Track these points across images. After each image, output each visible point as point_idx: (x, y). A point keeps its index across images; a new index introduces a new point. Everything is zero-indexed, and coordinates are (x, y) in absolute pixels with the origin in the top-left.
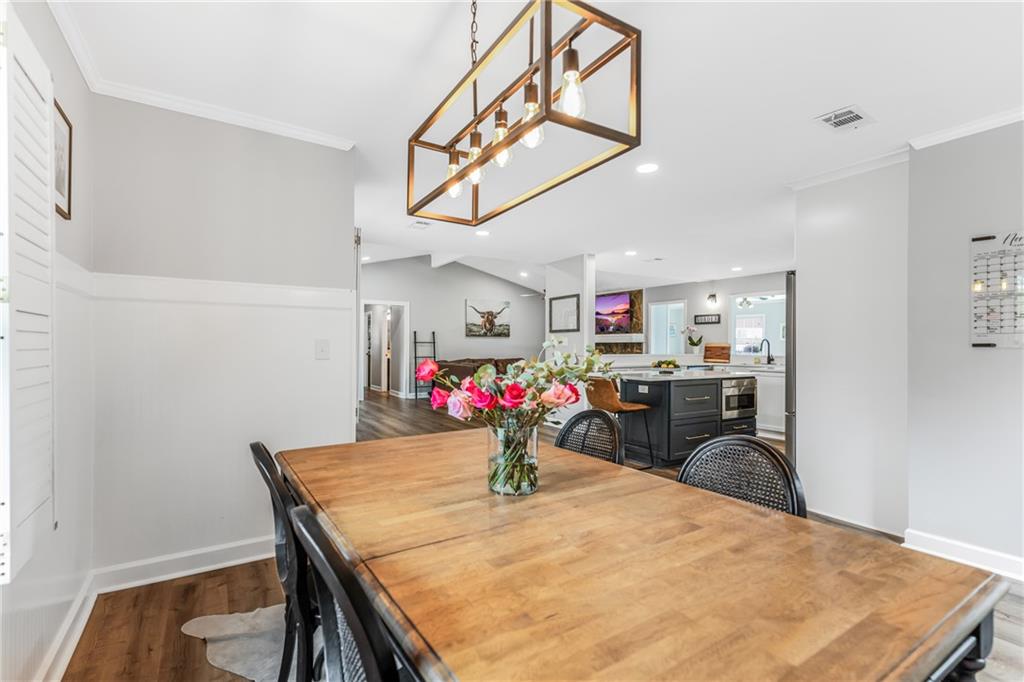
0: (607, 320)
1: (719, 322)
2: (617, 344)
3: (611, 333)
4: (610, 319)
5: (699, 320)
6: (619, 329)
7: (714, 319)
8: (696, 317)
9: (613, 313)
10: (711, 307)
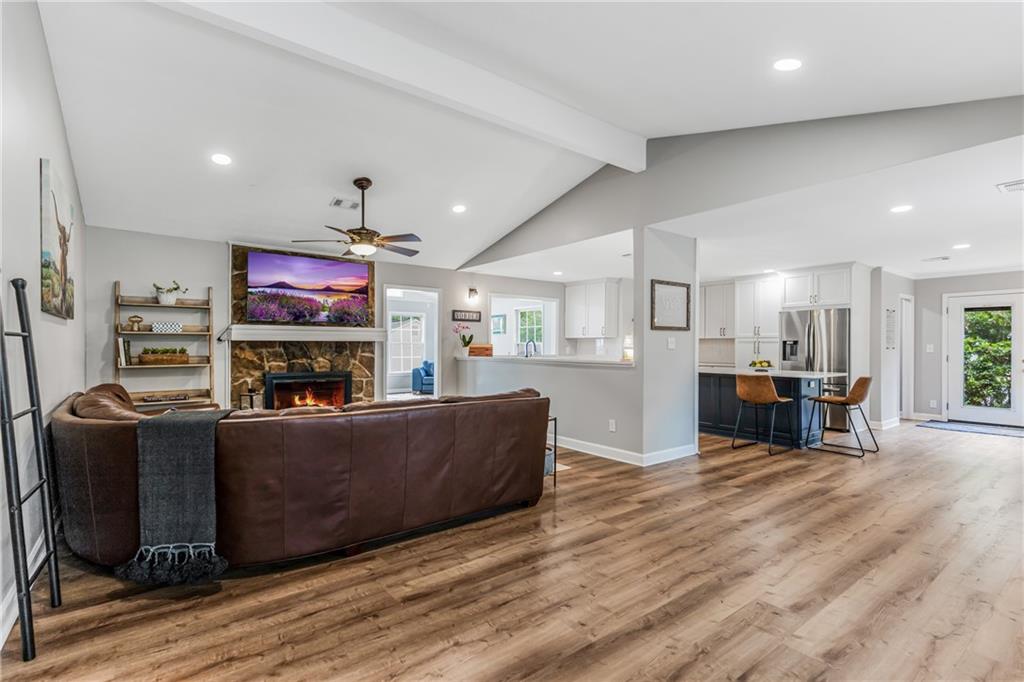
0: (310, 300)
1: (479, 321)
2: (319, 344)
3: (320, 324)
4: (320, 298)
5: (459, 315)
6: (341, 319)
7: (475, 317)
8: (454, 312)
9: (328, 290)
10: (472, 302)
